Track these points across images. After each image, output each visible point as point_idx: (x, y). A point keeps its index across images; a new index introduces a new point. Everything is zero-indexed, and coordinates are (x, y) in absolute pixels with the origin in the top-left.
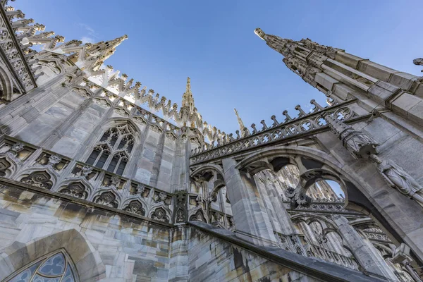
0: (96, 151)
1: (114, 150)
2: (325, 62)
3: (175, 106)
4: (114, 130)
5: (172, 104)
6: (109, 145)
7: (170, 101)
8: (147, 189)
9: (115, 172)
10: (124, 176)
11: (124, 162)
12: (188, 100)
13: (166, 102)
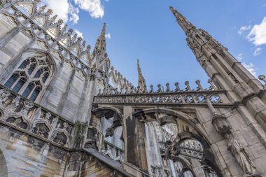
0: (15, 76)
1: (31, 78)
2: (214, 55)
3: (89, 47)
4: (33, 60)
5: (86, 45)
6: (27, 73)
7: (85, 42)
8: (53, 116)
9: (28, 98)
10: (36, 102)
11: (38, 91)
12: (102, 44)
13: (82, 42)
